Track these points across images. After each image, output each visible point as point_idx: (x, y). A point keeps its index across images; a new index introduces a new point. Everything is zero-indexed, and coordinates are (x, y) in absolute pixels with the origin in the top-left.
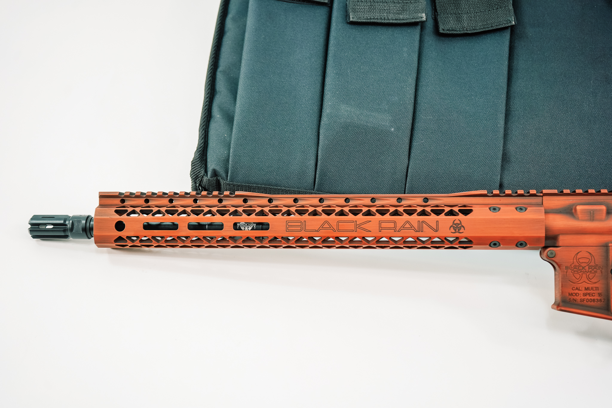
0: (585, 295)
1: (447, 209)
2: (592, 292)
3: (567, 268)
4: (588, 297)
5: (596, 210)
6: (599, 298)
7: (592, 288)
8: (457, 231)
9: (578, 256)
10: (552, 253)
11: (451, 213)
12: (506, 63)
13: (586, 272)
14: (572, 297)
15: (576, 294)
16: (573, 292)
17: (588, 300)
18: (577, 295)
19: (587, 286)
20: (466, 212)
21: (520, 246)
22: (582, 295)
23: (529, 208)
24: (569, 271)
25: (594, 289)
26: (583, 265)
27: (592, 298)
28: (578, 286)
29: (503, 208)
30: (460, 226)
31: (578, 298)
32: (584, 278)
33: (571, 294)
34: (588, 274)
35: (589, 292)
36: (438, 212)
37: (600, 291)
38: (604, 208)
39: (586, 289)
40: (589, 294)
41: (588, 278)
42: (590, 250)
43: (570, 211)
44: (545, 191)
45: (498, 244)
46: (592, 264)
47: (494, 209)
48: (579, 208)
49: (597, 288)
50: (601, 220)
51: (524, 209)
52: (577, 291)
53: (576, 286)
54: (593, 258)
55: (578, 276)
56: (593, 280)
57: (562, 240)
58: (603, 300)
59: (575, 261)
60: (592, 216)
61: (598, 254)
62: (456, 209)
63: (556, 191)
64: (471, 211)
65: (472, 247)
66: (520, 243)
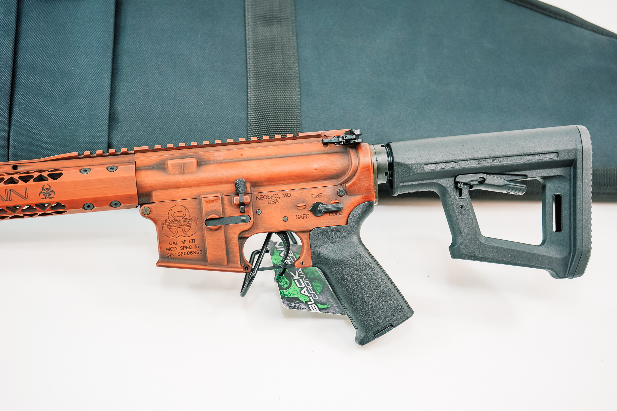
0: (182, 248)
1: (36, 175)
2: (189, 244)
3: (162, 223)
4: (185, 250)
5: (186, 163)
6: (196, 250)
7: (189, 241)
8: (47, 196)
9: (173, 211)
10: (146, 210)
11: (41, 178)
12: (112, 20)
13: (181, 225)
14: (170, 252)
15: (173, 249)
16: (170, 246)
17: (186, 253)
18: (175, 249)
19: (184, 239)
20: (55, 176)
21: (114, 206)
22: (179, 249)
23: (119, 167)
24: (165, 226)
25: (191, 241)
26: (178, 219)
27: (190, 250)
28: (175, 240)
29: (94, 169)
30: (50, 191)
31: (176, 252)
32: (180, 232)
33: (169, 249)
34: (183, 228)
35: (186, 245)
36: (25, 179)
37: (196, 243)
38: (194, 160)
39: (183, 242)
40: (186, 247)
41: (184, 231)
42: (184, 203)
43: (162, 167)
44: (136, 148)
45: (92, 206)
46: (187, 217)
47: (85, 171)
48: (170, 162)
49: (193, 241)
50: (192, 173)
51: (115, 168)
52: (174, 246)
53: (173, 240)
54: (187, 211)
55: (174, 230)
56: (189, 233)
57: (156, 196)
58: (200, 252)
59: (170, 215)
60: (183, 169)
61: (191, 206)
62: (45, 174)
63: (147, 148)
64: (61, 174)
65: (66, 211)
66: (114, 203)
